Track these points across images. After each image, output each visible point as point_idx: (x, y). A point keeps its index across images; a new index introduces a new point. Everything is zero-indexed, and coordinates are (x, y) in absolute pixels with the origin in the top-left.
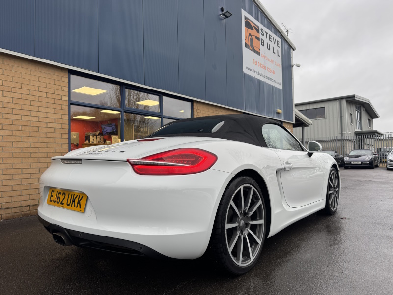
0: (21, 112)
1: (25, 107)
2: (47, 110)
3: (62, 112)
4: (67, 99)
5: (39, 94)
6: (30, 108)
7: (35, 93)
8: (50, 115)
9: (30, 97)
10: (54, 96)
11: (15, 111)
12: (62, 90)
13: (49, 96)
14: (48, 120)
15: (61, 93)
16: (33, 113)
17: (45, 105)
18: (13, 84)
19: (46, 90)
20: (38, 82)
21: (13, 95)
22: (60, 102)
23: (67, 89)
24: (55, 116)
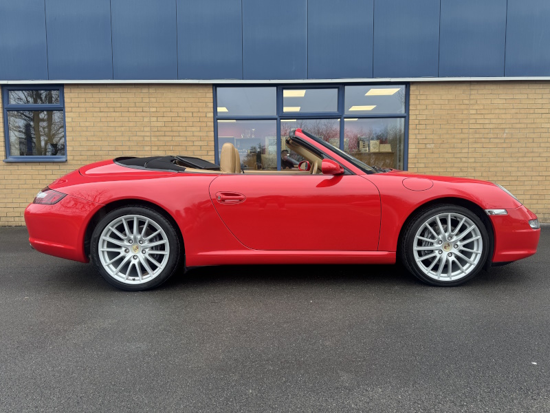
0: (171, 134)
2: (194, 129)
3: (207, 129)
4: (212, 115)
5: (186, 114)
6: (179, 129)
7: (182, 114)
8: (196, 134)
9: (178, 119)
10: (199, 114)
11: (167, 134)
12: (207, 107)
13: (195, 115)
14: (194, 139)
15: (206, 110)
16: (182, 134)
17: (191, 124)
18: (164, 110)
19: (192, 110)
20: (185, 104)
21: (165, 119)
22: (205, 119)
23: (211, 105)
24: (201, 134)
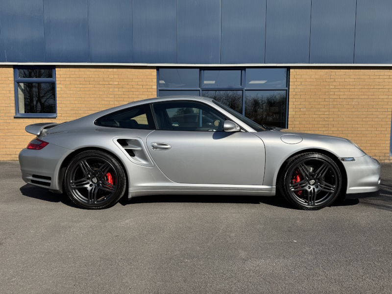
1: (130, 96)
3: (152, 96)
4: (155, 87)
5: (138, 87)
6: (133, 96)
7: (135, 87)
9: (133, 90)
10: (147, 87)
12: (152, 81)
13: (144, 87)
15: (152, 84)
18: (124, 83)
19: (142, 83)
21: (124, 90)
22: (151, 90)
